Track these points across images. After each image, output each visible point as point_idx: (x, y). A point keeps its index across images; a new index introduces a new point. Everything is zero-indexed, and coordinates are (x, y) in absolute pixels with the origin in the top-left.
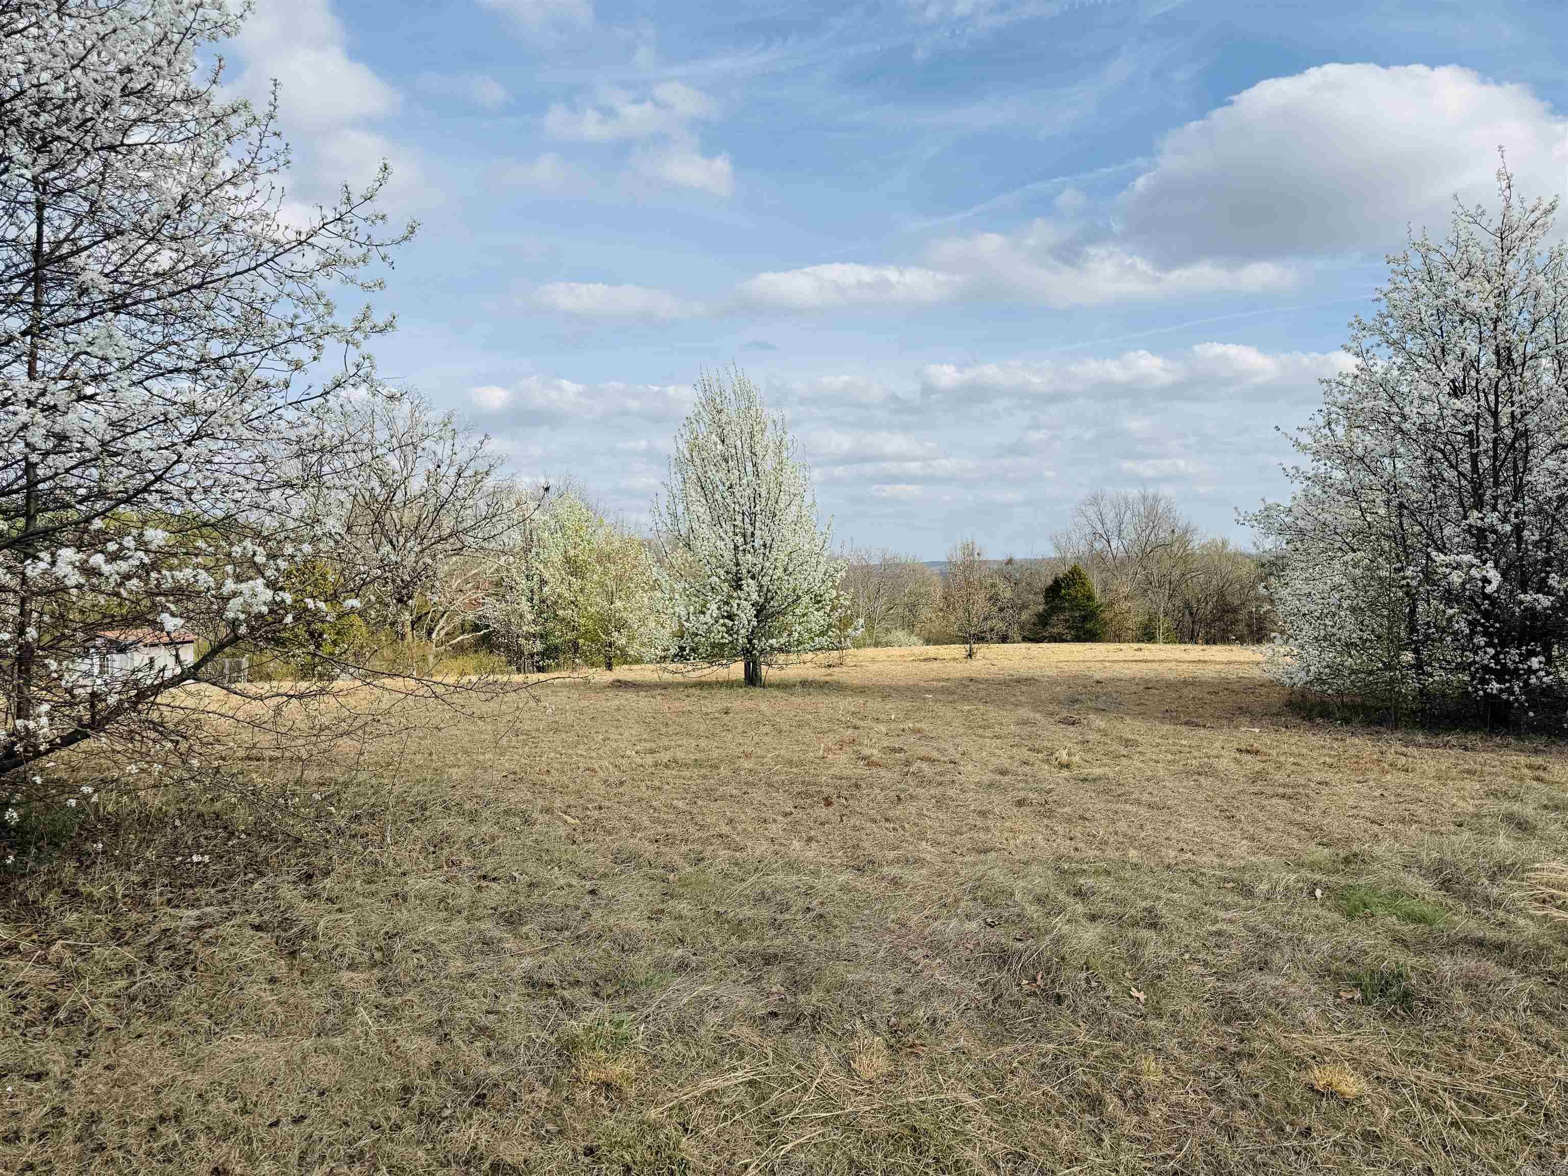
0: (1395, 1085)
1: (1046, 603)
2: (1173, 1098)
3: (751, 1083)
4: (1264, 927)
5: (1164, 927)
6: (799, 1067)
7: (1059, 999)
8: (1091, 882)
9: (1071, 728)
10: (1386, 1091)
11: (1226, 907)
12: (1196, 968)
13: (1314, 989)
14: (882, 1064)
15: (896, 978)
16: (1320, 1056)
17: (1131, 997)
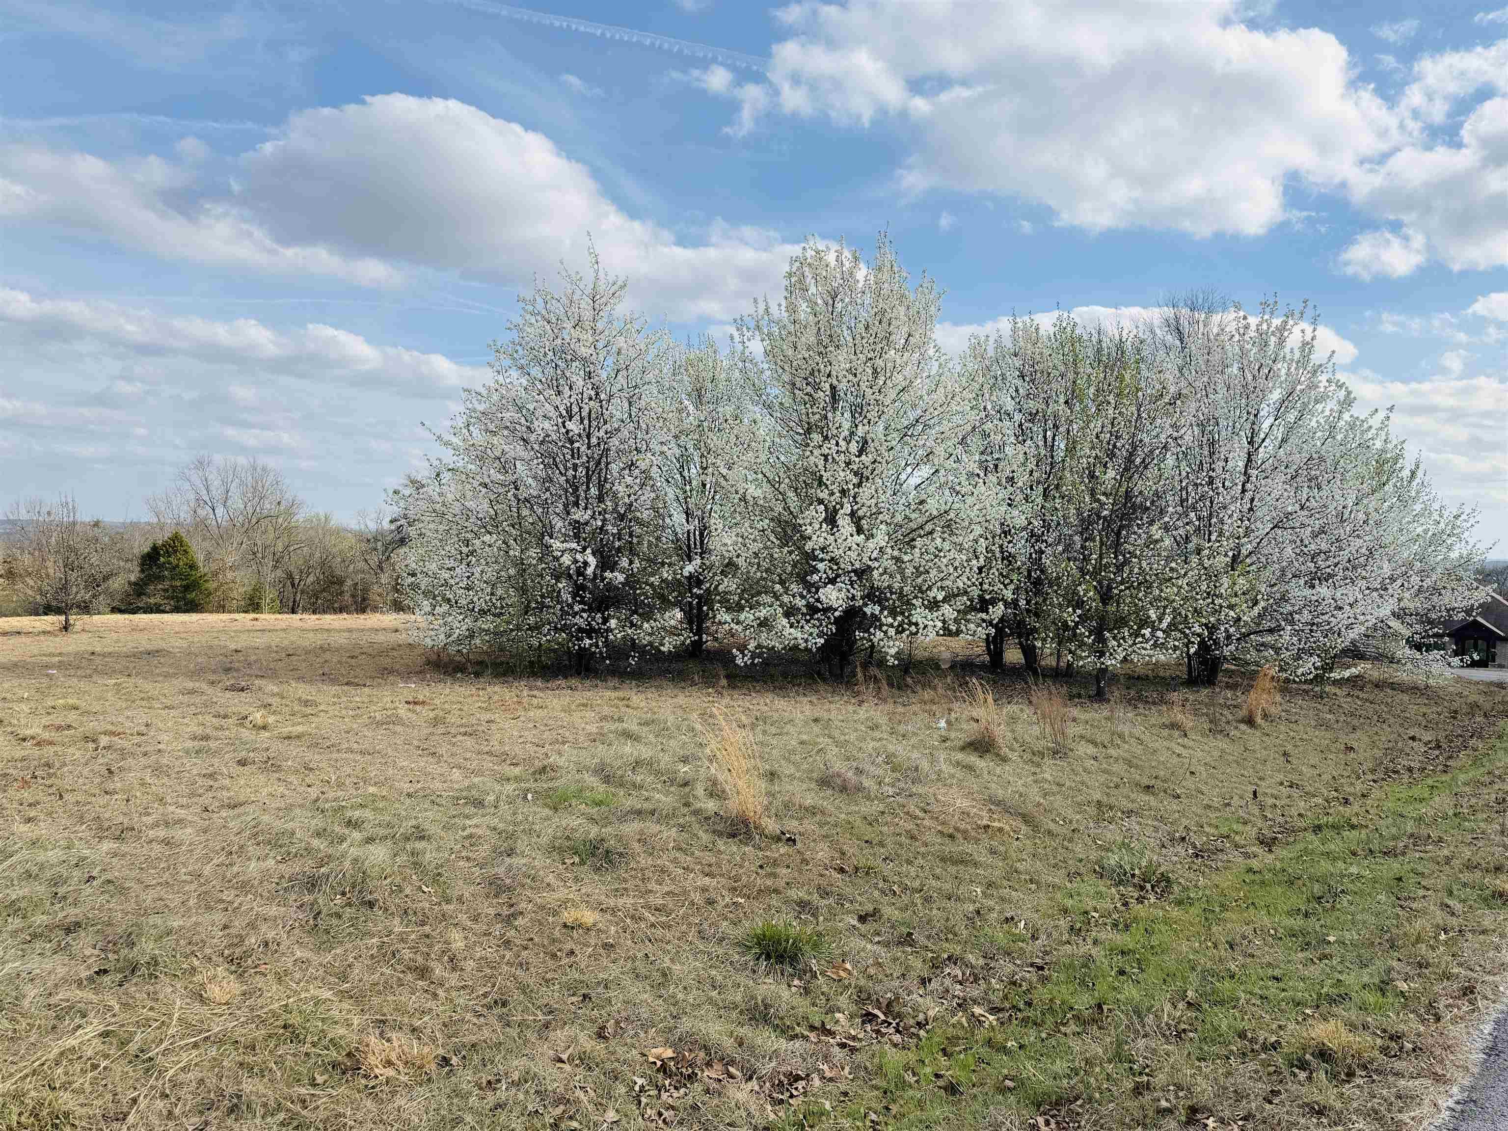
0: (614, 911)
1: (142, 571)
2: (478, 955)
3: (105, 1034)
4: (501, 826)
5: (429, 838)
6: (152, 1009)
7: (371, 905)
8: (357, 813)
9: (243, 694)
10: (608, 916)
11: (467, 817)
12: (461, 863)
13: (548, 861)
14: (234, 987)
15: (219, 917)
16: (565, 903)
17: (424, 892)
